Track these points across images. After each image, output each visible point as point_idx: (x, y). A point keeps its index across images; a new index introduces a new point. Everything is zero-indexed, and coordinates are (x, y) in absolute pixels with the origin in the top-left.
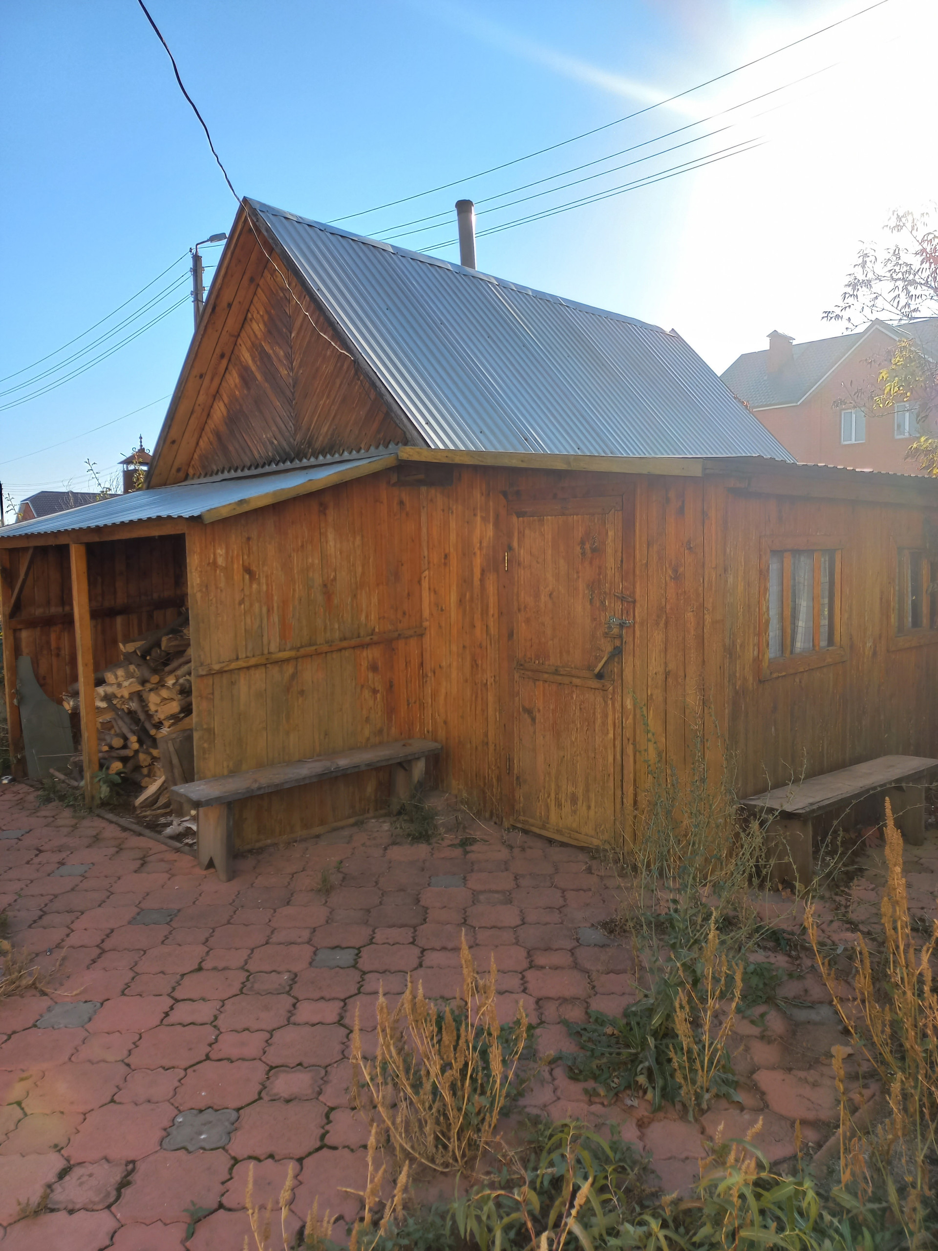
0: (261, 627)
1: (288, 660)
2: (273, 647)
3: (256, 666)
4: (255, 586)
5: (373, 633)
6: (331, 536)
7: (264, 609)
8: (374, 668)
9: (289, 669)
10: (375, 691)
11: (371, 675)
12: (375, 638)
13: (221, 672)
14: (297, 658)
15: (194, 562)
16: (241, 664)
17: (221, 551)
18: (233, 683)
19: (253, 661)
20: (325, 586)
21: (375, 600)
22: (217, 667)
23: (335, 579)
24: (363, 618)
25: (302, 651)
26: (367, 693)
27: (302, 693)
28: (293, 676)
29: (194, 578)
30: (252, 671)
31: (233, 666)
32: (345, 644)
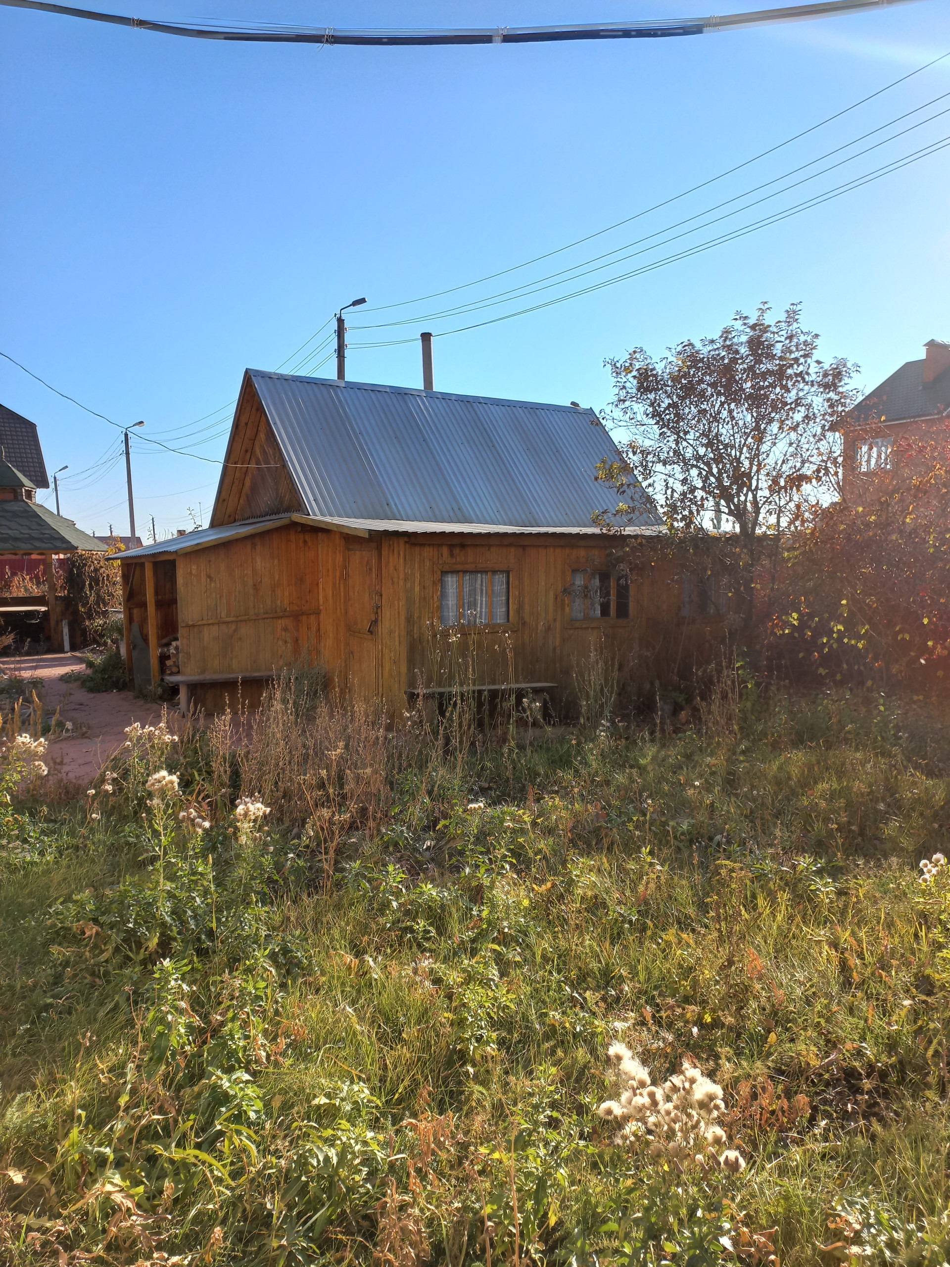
0: (216, 605)
1: (232, 622)
2: (223, 615)
3: (213, 624)
4: (213, 584)
5: (285, 610)
6: (258, 560)
7: (218, 596)
8: (285, 629)
9: (233, 627)
10: (286, 642)
11: (283, 633)
12: (286, 614)
13: (193, 626)
14: (237, 622)
15: (180, 573)
16: (204, 622)
17: (194, 567)
18: (200, 632)
19: (211, 621)
20: (255, 585)
21: (287, 593)
22: (191, 623)
23: (261, 582)
24: (279, 602)
25: (240, 618)
26: (280, 643)
27: (240, 639)
28: (235, 630)
29: (180, 581)
30: (211, 627)
31: (200, 623)
32: (267, 616)
